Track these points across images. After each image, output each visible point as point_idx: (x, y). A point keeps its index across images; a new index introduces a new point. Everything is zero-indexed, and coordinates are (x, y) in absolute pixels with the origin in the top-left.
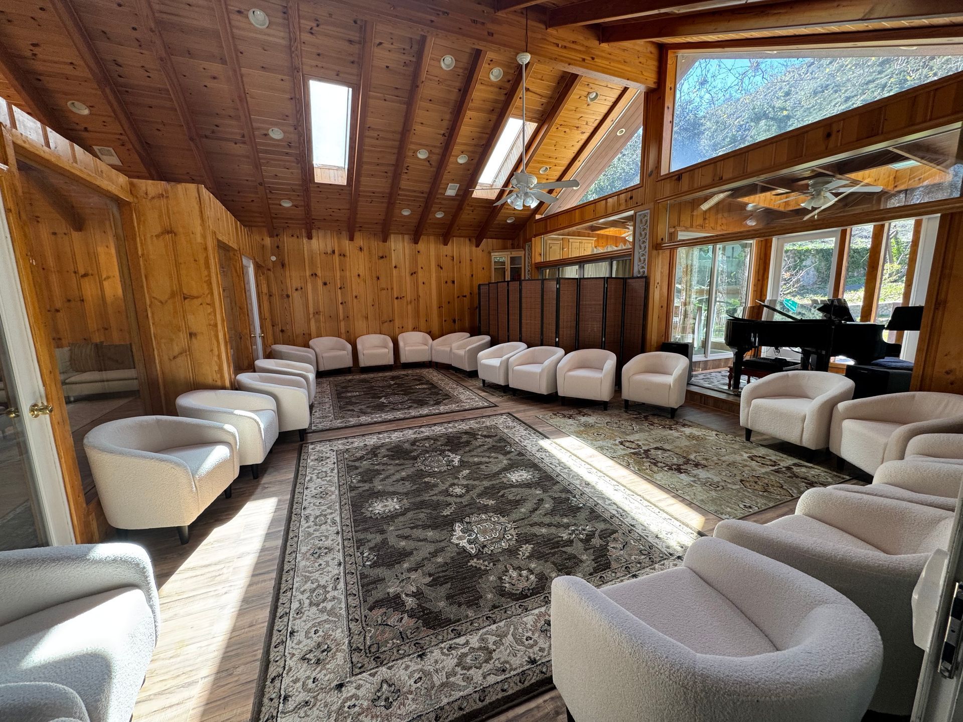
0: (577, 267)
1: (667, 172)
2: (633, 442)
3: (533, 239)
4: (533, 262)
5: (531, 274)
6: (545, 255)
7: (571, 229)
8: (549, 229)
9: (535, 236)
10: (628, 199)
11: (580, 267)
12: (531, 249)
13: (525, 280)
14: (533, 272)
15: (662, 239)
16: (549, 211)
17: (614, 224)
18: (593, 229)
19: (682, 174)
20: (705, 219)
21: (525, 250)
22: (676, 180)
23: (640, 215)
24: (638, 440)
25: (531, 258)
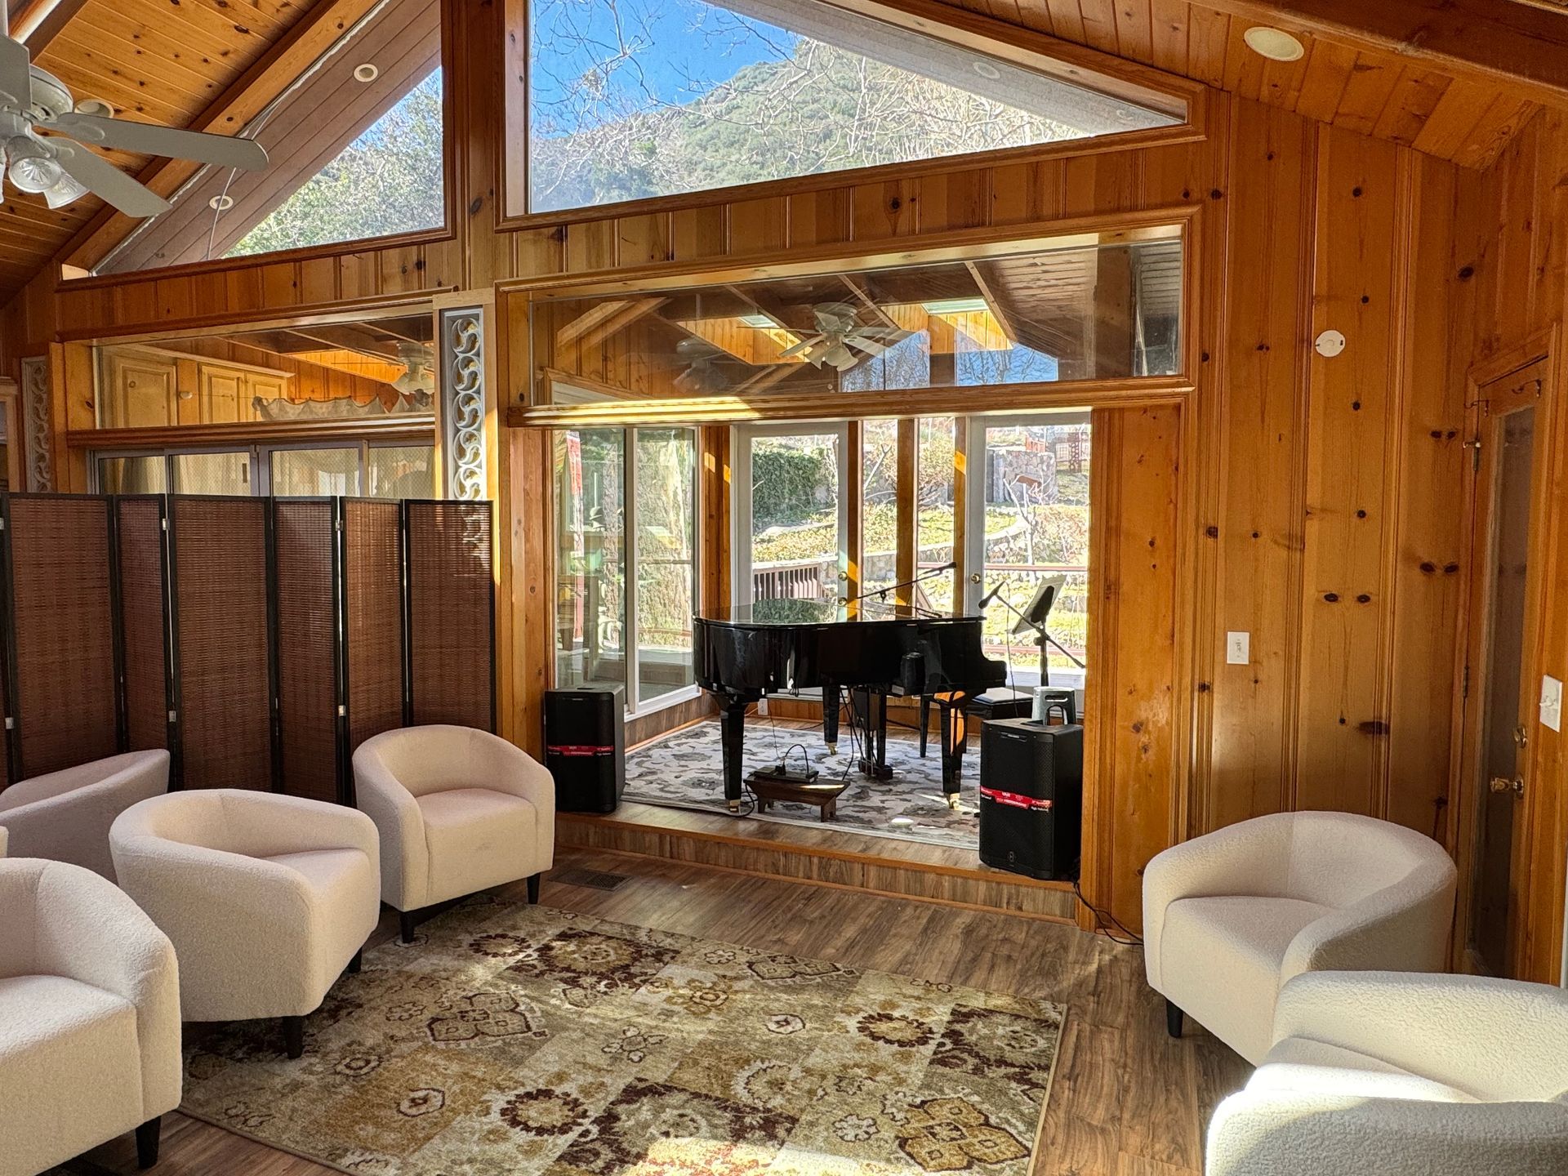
0: (244, 458)
1: (521, 213)
2: (547, 1094)
3: (55, 347)
4: (59, 426)
5: (52, 469)
6: (108, 406)
7: (205, 331)
8: (120, 319)
9: (64, 338)
10: (411, 266)
11: (256, 460)
12: (48, 380)
13: (24, 494)
14: (61, 463)
15: (522, 397)
16: (119, 261)
17: (352, 337)
18: (283, 342)
19: (566, 224)
20: (605, 359)
21: (18, 381)
22: (552, 237)
23: (453, 319)
24: (561, 1077)
25: (49, 410)
